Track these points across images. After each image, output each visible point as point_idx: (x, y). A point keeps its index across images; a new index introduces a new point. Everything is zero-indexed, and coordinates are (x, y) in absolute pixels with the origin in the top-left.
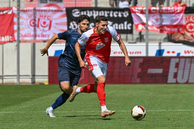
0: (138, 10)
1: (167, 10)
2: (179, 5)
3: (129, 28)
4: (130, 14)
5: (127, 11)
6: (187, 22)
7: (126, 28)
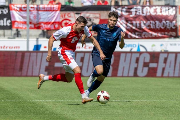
0: (17, 7)
1: (44, 8)
2: (54, 3)
3: (9, 25)
4: (9, 11)
5: (6, 8)
6: (62, 19)
7: (5, 24)
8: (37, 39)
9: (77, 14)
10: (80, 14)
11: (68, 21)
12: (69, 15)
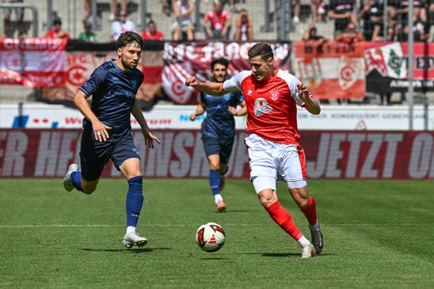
1: (34, 45)
2: (55, 35)
6: (70, 66)
8: (21, 105)
9: (99, 56)
10: (105, 56)
11: (80, 71)
12: (83, 59)
